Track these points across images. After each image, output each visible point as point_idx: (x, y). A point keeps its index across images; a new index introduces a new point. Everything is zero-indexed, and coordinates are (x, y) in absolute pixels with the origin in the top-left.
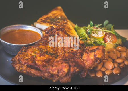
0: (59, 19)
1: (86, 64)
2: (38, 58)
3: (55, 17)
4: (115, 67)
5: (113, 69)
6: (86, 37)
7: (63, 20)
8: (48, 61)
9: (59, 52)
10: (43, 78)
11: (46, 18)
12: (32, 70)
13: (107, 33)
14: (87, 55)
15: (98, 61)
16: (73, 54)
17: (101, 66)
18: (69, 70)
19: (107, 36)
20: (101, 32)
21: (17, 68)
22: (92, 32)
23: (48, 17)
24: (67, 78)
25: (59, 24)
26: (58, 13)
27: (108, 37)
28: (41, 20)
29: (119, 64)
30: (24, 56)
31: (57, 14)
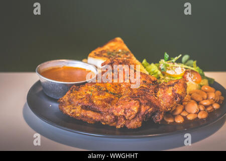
0: (119, 53)
1: (162, 103)
2: (96, 97)
3: (114, 51)
4: (200, 111)
5: (197, 113)
6: (158, 75)
7: (125, 55)
8: (109, 101)
9: (124, 91)
10: (103, 123)
11: (101, 51)
12: (88, 112)
13: (188, 70)
14: (163, 91)
15: (178, 99)
16: (144, 90)
17: (182, 109)
18: (139, 110)
19: (188, 74)
20: (180, 68)
21: (67, 111)
22: (167, 69)
23: (103, 50)
24: (137, 121)
25: (120, 59)
26: (117, 45)
27: (190, 76)
28: (95, 53)
29: (206, 107)
30: (76, 95)
31: (117, 47)
